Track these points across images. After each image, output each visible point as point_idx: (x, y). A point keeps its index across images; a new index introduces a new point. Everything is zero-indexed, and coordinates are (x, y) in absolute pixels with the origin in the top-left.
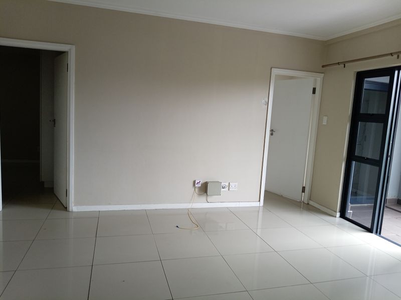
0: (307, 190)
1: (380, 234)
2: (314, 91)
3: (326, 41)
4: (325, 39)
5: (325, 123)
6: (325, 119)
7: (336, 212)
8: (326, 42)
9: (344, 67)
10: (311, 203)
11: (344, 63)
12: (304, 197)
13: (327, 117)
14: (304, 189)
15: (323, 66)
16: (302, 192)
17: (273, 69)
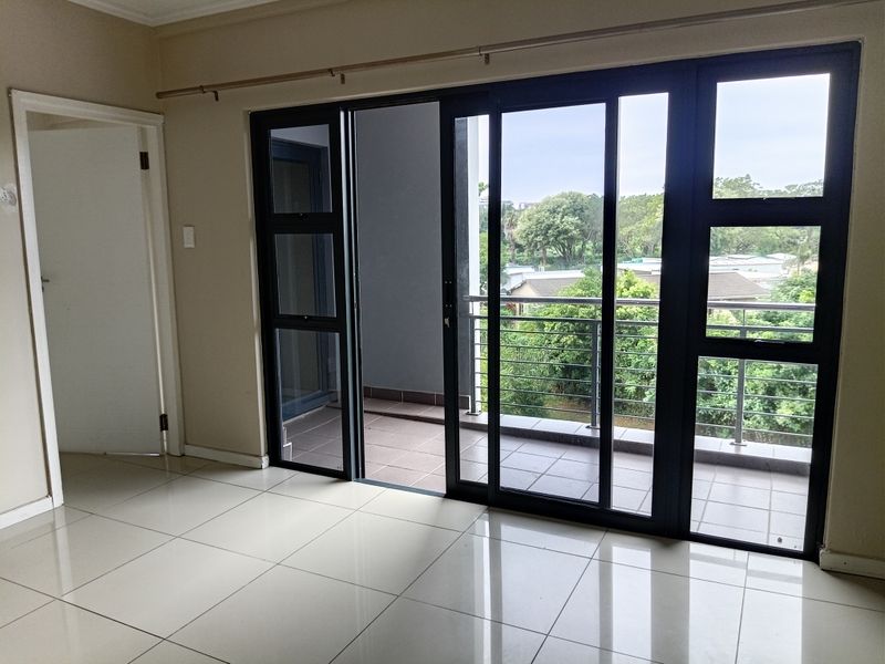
0: (173, 422)
1: (363, 476)
2: (145, 163)
3: (154, 28)
4: (152, 22)
5: (189, 243)
6: (188, 233)
7: (259, 456)
8: (156, 29)
9: (217, 99)
10: (191, 450)
11: (215, 90)
12: (170, 441)
13: (191, 228)
14: (164, 422)
15: (159, 95)
16: (162, 429)
17: (13, 91)
